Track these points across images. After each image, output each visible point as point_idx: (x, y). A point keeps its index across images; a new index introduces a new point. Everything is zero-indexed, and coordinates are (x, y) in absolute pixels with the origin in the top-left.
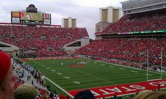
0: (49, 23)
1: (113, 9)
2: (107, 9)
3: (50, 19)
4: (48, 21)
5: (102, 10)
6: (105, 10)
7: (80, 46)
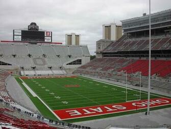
0: (50, 41)
1: (117, 26)
2: (110, 26)
3: (51, 37)
4: (49, 39)
5: (106, 27)
6: (108, 27)
7: (81, 64)
